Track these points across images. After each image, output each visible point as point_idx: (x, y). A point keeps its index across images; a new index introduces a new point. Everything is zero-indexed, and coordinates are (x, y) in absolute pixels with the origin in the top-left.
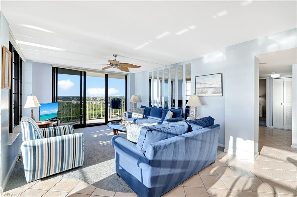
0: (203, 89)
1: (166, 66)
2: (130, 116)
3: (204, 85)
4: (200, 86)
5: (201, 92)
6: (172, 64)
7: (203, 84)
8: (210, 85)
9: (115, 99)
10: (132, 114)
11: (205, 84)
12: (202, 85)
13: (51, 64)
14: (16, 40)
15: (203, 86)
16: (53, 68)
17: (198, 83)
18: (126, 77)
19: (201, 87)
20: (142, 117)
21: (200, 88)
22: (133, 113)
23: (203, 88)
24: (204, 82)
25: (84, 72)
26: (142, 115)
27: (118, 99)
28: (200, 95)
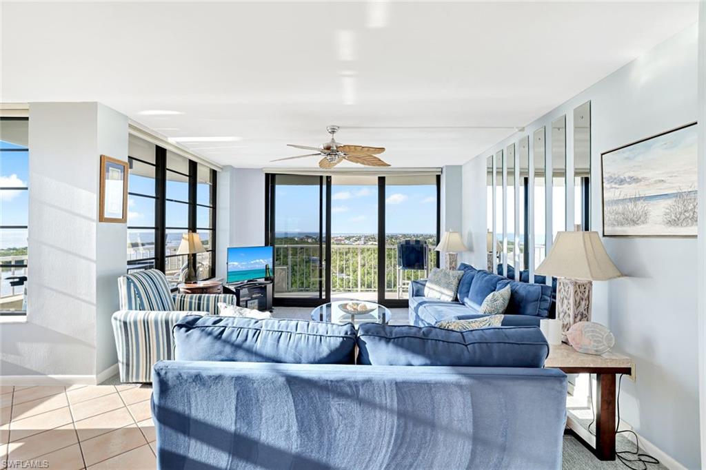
0: (631, 206)
1: (522, 130)
2: (418, 291)
3: (633, 185)
4: (617, 192)
5: (621, 218)
6: (538, 117)
7: (629, 183)
8: (656, 182)
9: (411, 243)
10: (424, 285)
11: (635, 180)
12: (626, 186)
13: (262, 169)
14: (166, 137)
15: (629, 190)
16: (267, 175)
17: (613, 180)
18: (438, 178)
19: (621, 198)
20: (450, 300)
21: (617, 202)
22: (428, 284)
23: (630, 199)
24: (632, 174)
25: (327, 177)
26: (452, 294)
27: (417, 242)
28: (619, 230)
